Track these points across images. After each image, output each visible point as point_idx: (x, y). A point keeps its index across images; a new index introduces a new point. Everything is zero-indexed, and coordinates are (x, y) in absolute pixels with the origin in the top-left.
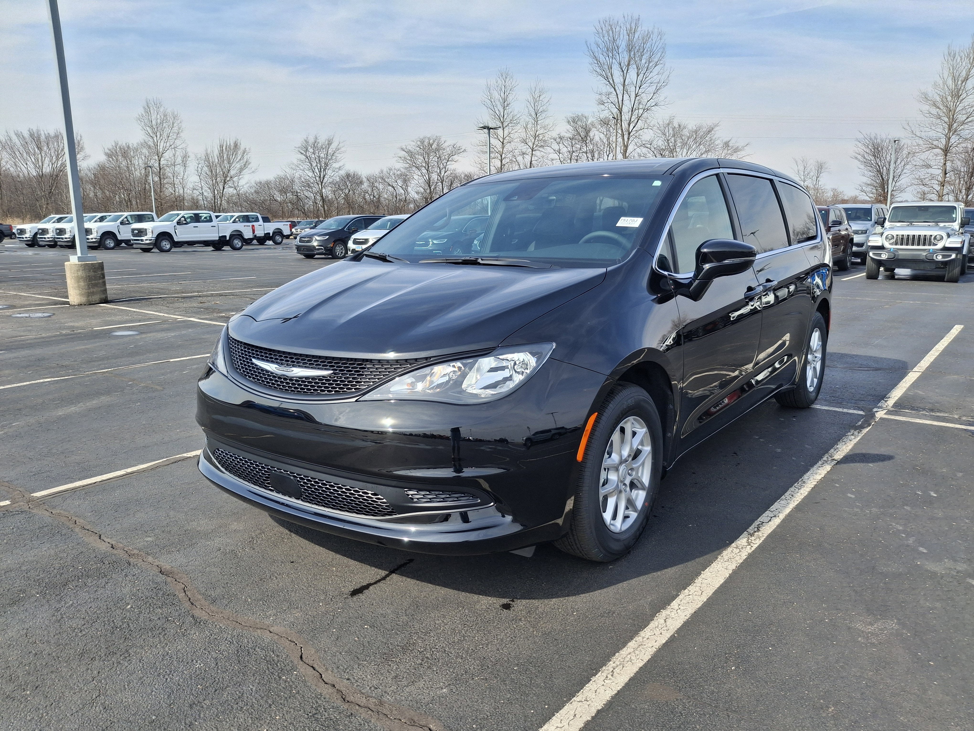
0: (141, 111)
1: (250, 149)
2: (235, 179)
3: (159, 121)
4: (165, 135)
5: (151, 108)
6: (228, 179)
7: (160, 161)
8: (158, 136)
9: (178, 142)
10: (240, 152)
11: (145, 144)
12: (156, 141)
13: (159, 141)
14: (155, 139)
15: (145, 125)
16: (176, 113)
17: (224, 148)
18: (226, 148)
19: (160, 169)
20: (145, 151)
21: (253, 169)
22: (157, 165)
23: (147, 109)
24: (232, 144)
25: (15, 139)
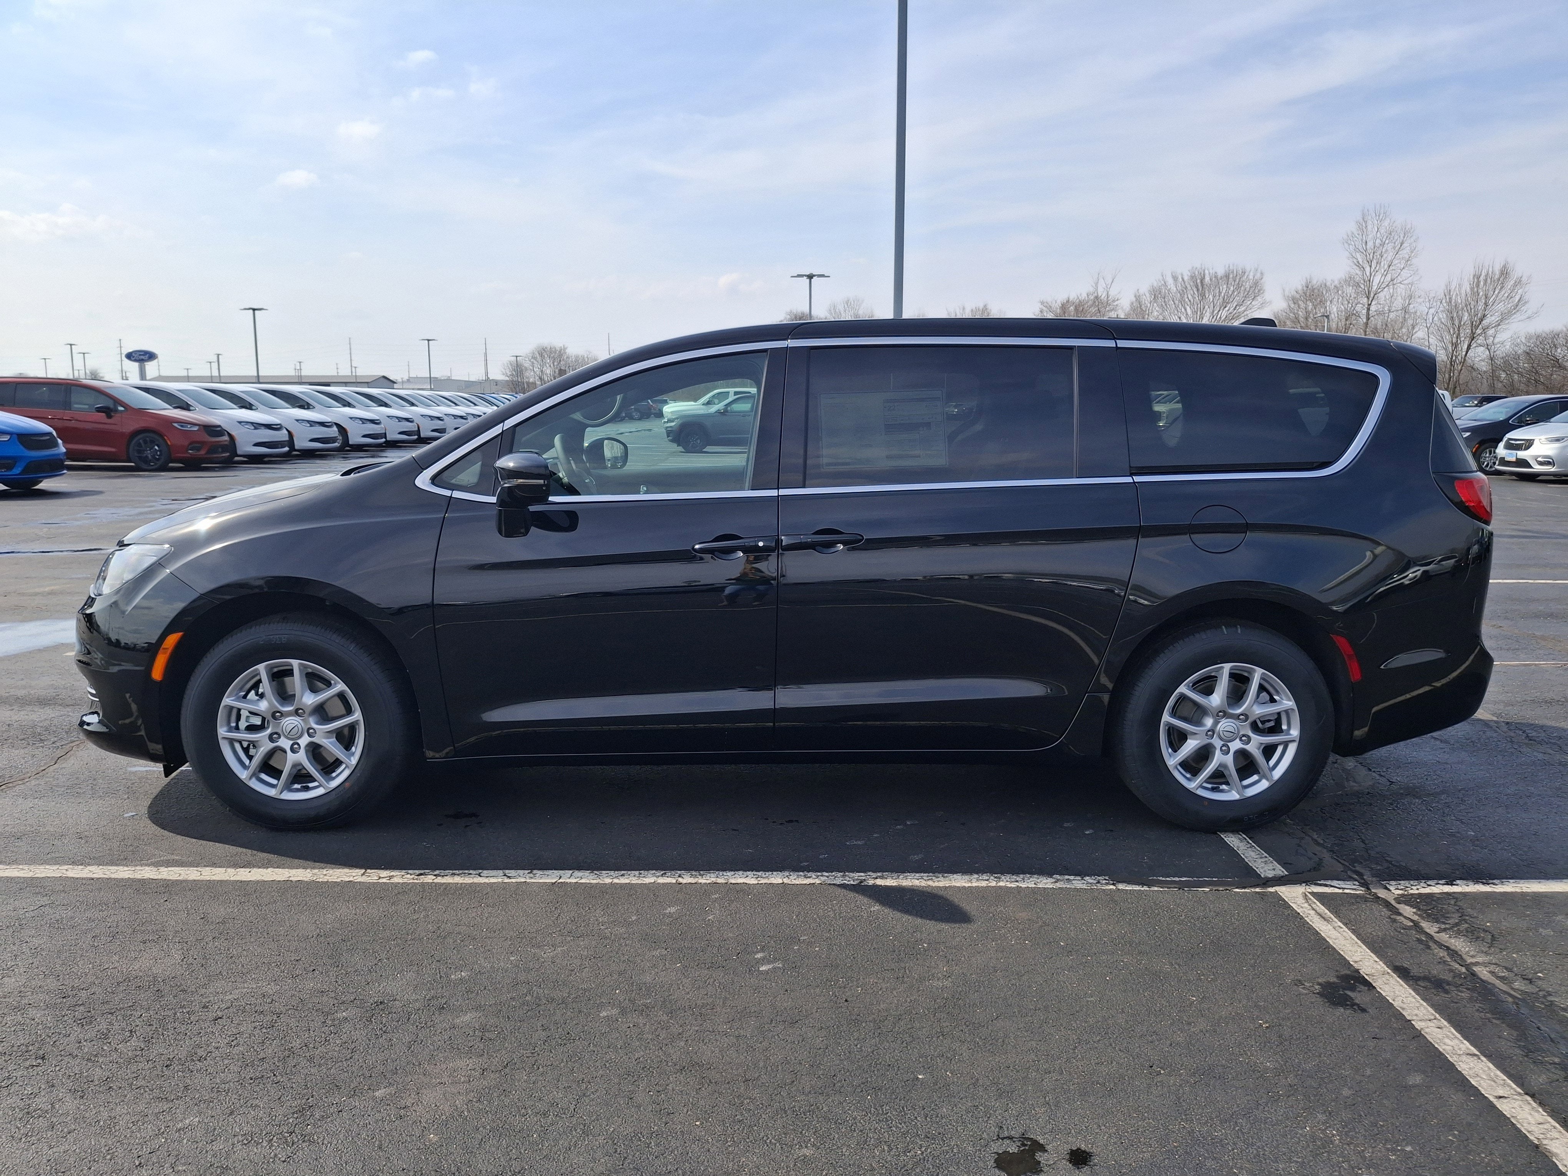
0: (1352, 227)
1: (1530, 277)
2: (1491, 332)
3: (1378, 242)
4: (1384, 264)
5: (1369, 223)
6: (1479, 331)
7: (1369, 305)
8: (1373, 267)
9: (1405, 273)
10: (1510, 284)
11: (1350, 280)
12: (1368, 274)
13: (1373, 274)
14: (1368, 269)
15: (1357, 250)
16: (1409, 226)
17: (1482, 278)
18: (1486, 281)
19: (1368, 319)
20: (1350, 290)
21: (1529, 313)
22: (1365, 312)
23: (1362, 226)
24: (1497, 273)
25: (1170, 281)
